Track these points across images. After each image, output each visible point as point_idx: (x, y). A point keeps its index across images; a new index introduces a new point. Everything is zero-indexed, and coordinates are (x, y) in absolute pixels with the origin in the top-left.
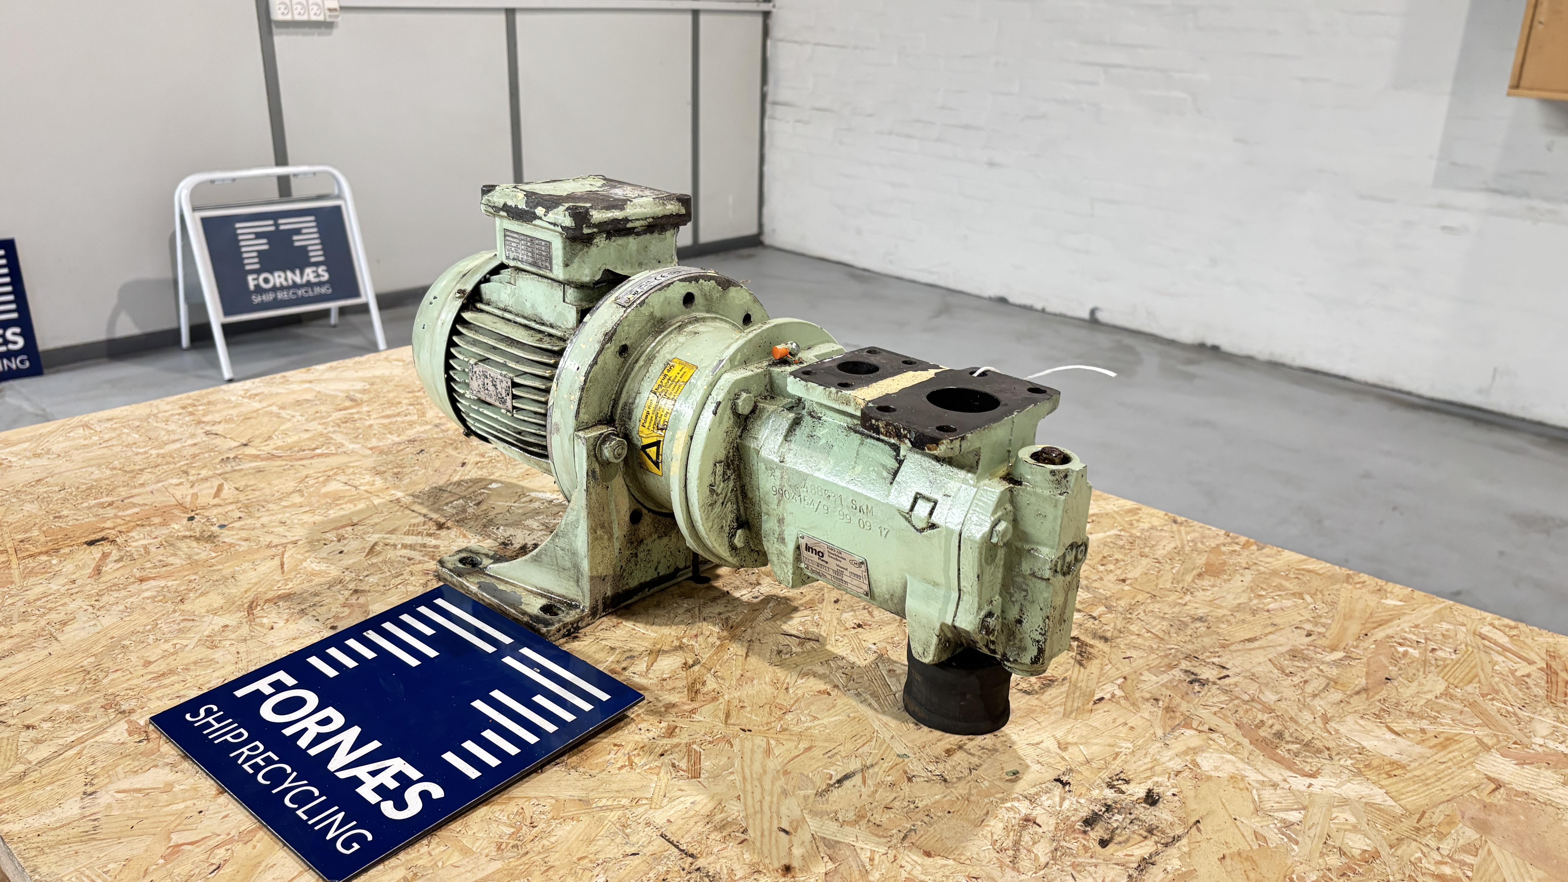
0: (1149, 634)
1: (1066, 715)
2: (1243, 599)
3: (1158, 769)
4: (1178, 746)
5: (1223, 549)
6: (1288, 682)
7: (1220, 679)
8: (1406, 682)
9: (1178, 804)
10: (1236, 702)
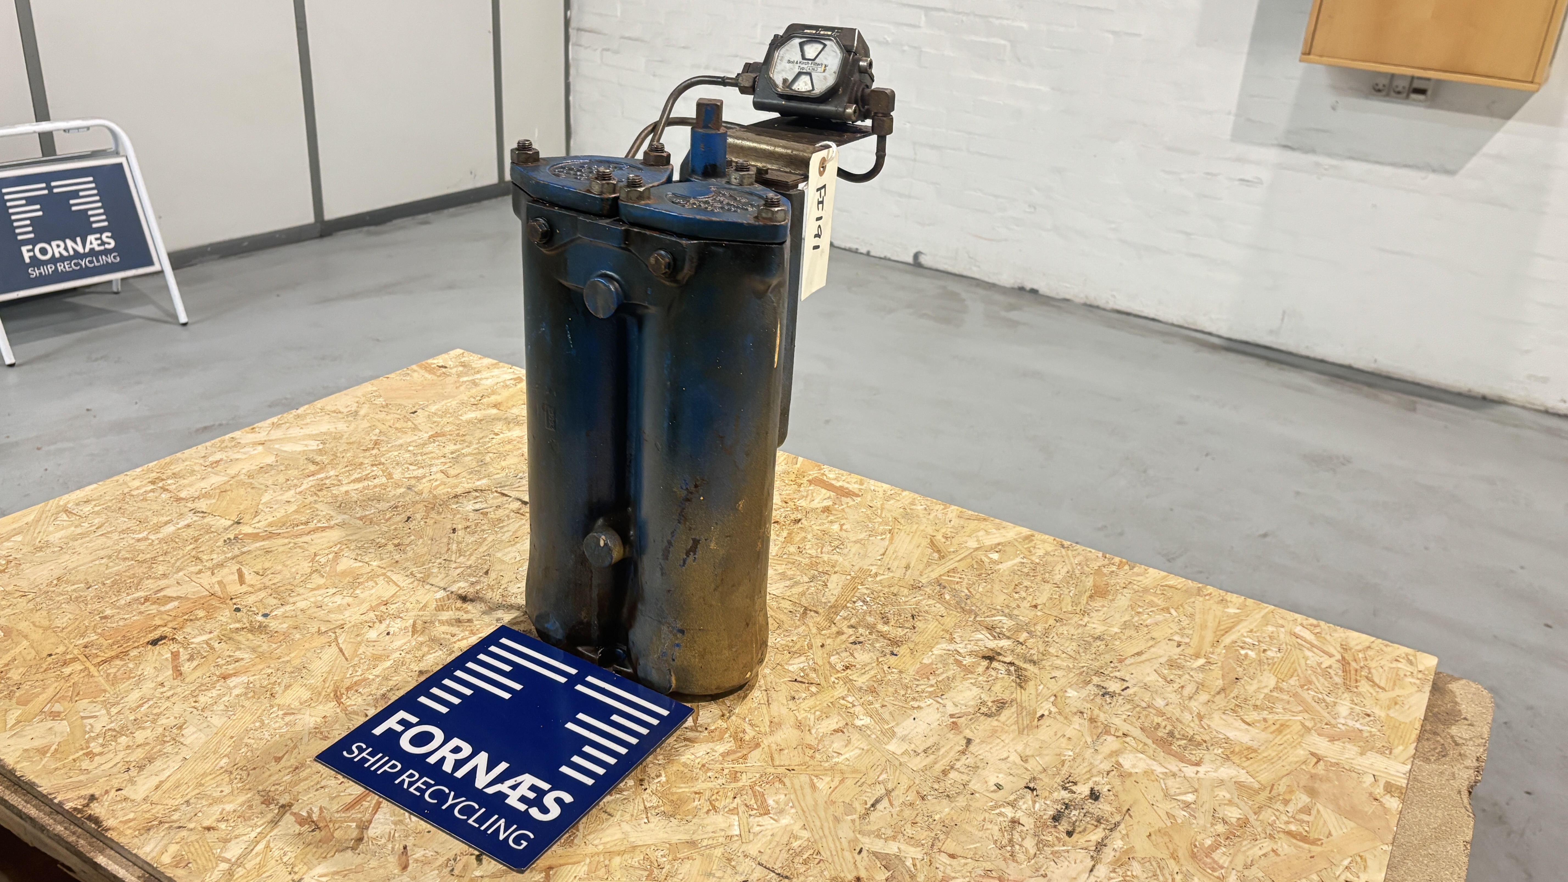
0: (1065, 655)
1: (1021, 732)
2: (1127, 618)
3: (1094, 771)
4: (1105, 750)
5: (1105, 570)
6: (1170, 689)
7: (1123, 690)
8: (1249, 680)
9: (1113, 798)
10: (1138, 709)
